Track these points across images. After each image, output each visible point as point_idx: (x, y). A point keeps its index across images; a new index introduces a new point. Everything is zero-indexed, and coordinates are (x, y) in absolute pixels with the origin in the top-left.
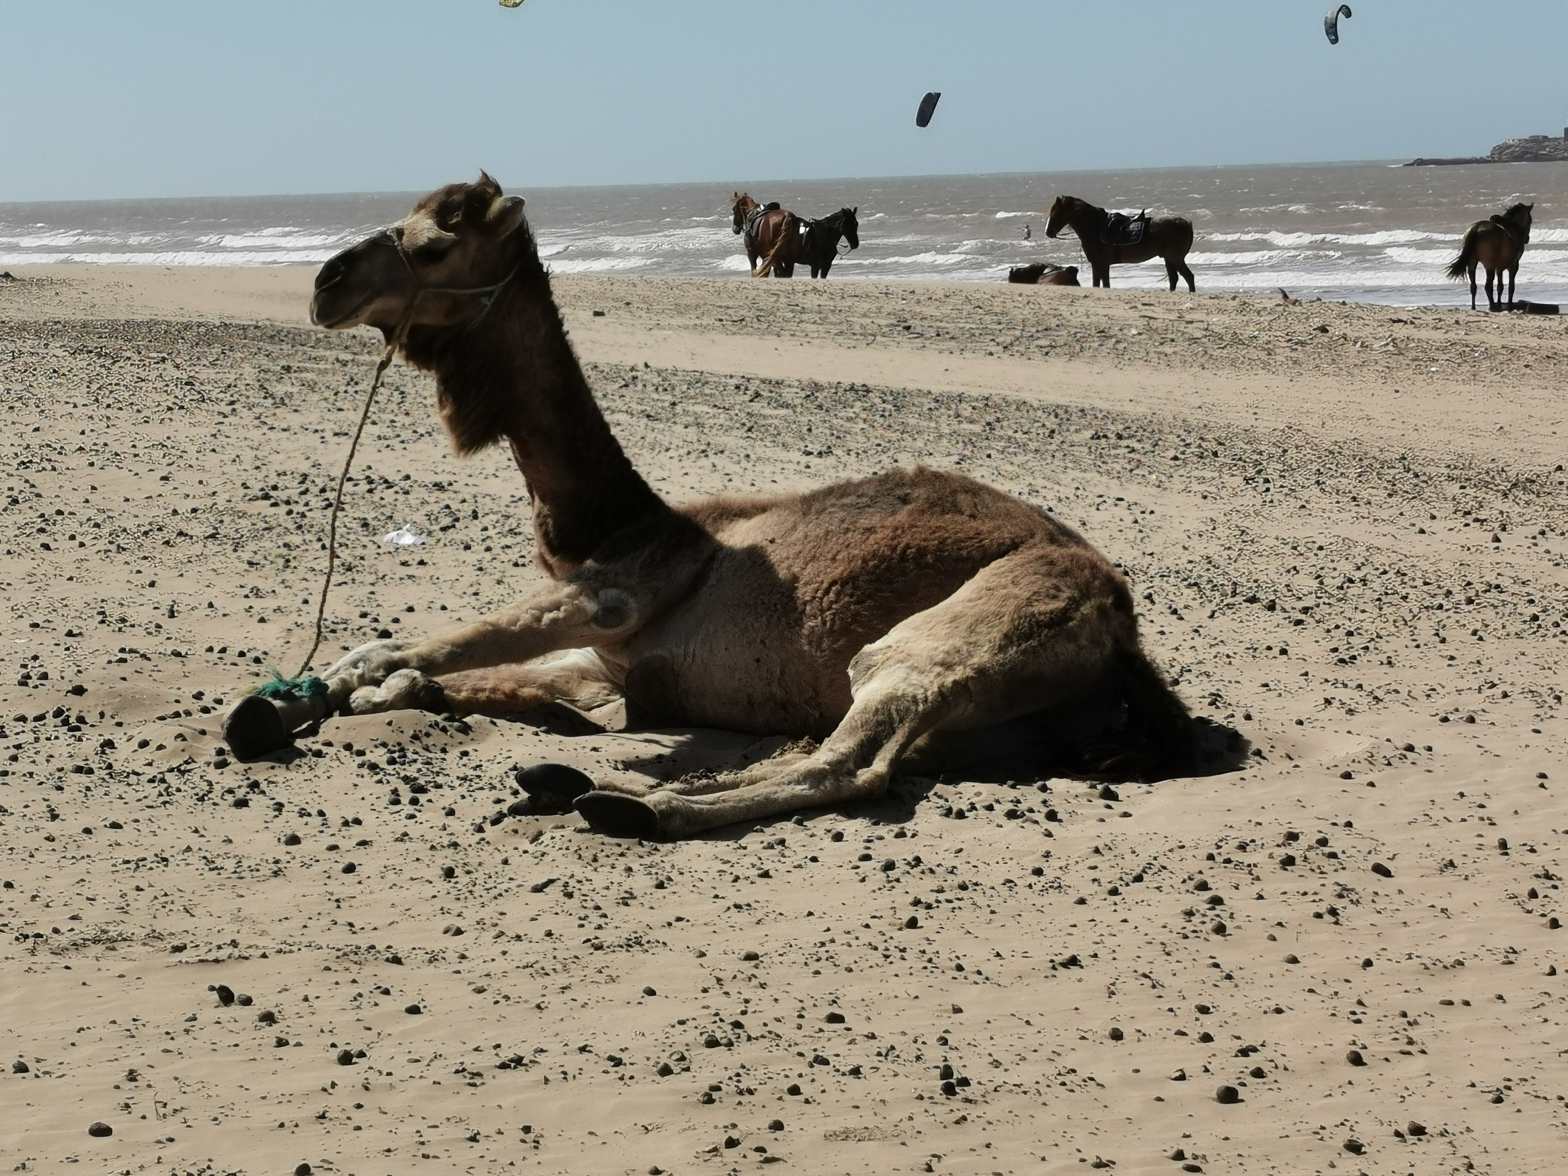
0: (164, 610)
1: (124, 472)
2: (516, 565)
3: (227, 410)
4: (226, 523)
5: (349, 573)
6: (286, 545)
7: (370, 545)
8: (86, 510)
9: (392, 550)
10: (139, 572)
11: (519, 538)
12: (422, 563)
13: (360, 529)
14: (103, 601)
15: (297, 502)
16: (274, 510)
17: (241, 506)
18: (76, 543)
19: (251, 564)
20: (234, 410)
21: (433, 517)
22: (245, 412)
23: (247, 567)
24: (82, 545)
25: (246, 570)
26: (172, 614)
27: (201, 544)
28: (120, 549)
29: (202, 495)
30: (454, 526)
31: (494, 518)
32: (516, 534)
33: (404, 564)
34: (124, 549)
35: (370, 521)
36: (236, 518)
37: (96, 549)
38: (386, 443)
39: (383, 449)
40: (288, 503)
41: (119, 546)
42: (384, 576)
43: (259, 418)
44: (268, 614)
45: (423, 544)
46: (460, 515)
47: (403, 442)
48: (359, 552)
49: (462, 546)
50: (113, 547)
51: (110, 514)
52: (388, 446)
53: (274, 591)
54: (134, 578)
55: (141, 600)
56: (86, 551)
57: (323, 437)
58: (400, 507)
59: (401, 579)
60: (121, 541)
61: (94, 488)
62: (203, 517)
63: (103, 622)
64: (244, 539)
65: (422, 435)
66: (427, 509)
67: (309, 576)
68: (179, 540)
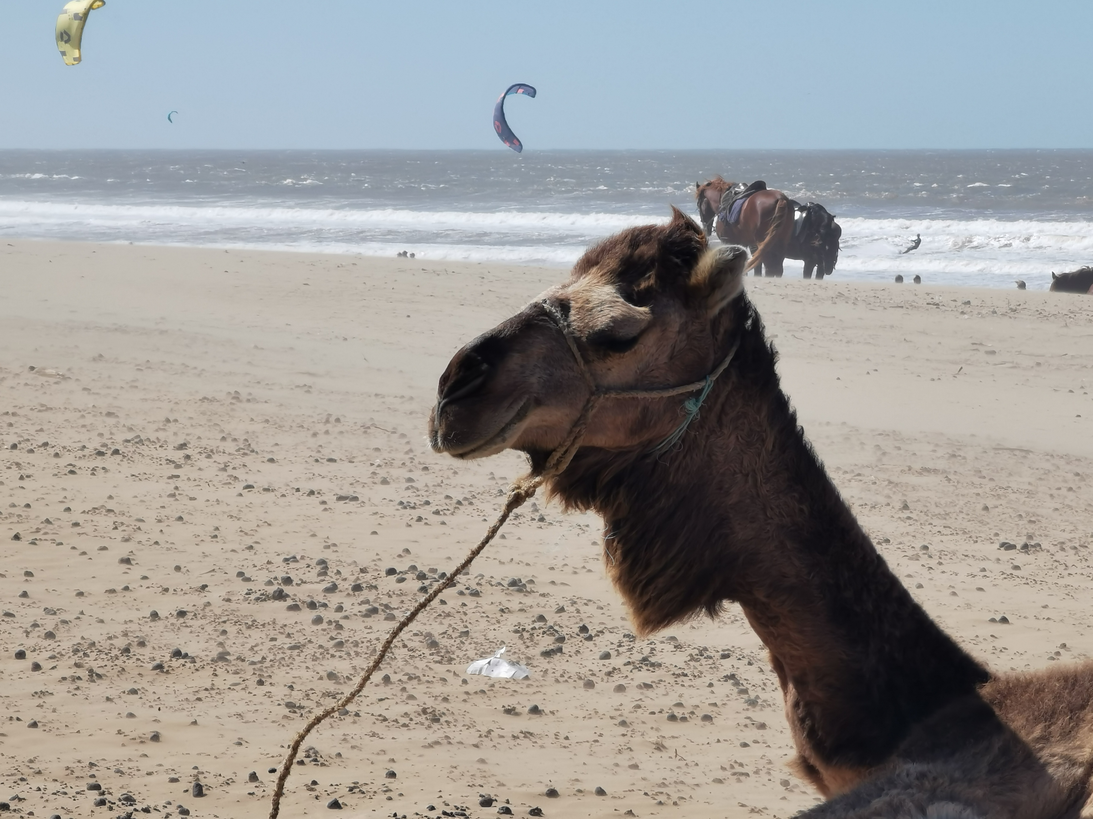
0: (187, 783)
1: (65, 549)
2: (672, 718)
3: (178, 456)
4: (230, 635)
5: (436, 726)
6: (331, 676)
7: (449, 677)
8: (28, 611)
9: (486, 688)
10: (131, 715)
11: (659, 673)
12: (535, 710)
13: (427, 652)
14: (92, 765)
15: (325, 605)
16: (293, 616)
17: (246, 609)
18: (27, 664)
19: (290, 705)
20: (188, 457)
21: (526, 635)
22: (204, 462)
23: (286, 711)
24: (37, 667)
25: (285, 717)
26: (199, 791)
27: (208, 671)
28: (94, 676)
29: (186, 588)
30: (560, 650)
31: (615, 638)
32: (653, 665)
33: (510, 711)
34: (99, 676)
35: (437, 638)
36: (244, 628)
37: (58, 674)
38: (415, 513)
39: (413, 523)
40: (312, 605)
41: (91, 671)
42: (489, 732)
43: (224, 469)
44: (342, 795)
45: (527, 678)
46: (564, 632)
47: (437, 513)
48: (438, 689)
49: (581, 683)
50: (83, 673)
51: (65, 617)
52: (420, 519)
53: (339, 755)
54: (127, 725)
55: (146, 765)
56: (44, 677)
57: (324, 503)
58: (471, 617)
59: (515, 737)
60: (92, 662)
61: (28, 574)
62: (196, 623)
63: (102, 803)
64: (267, 664)
65: (459, 503)
66: (512, 620)
67: (380, 728)
68: (176, 663)
